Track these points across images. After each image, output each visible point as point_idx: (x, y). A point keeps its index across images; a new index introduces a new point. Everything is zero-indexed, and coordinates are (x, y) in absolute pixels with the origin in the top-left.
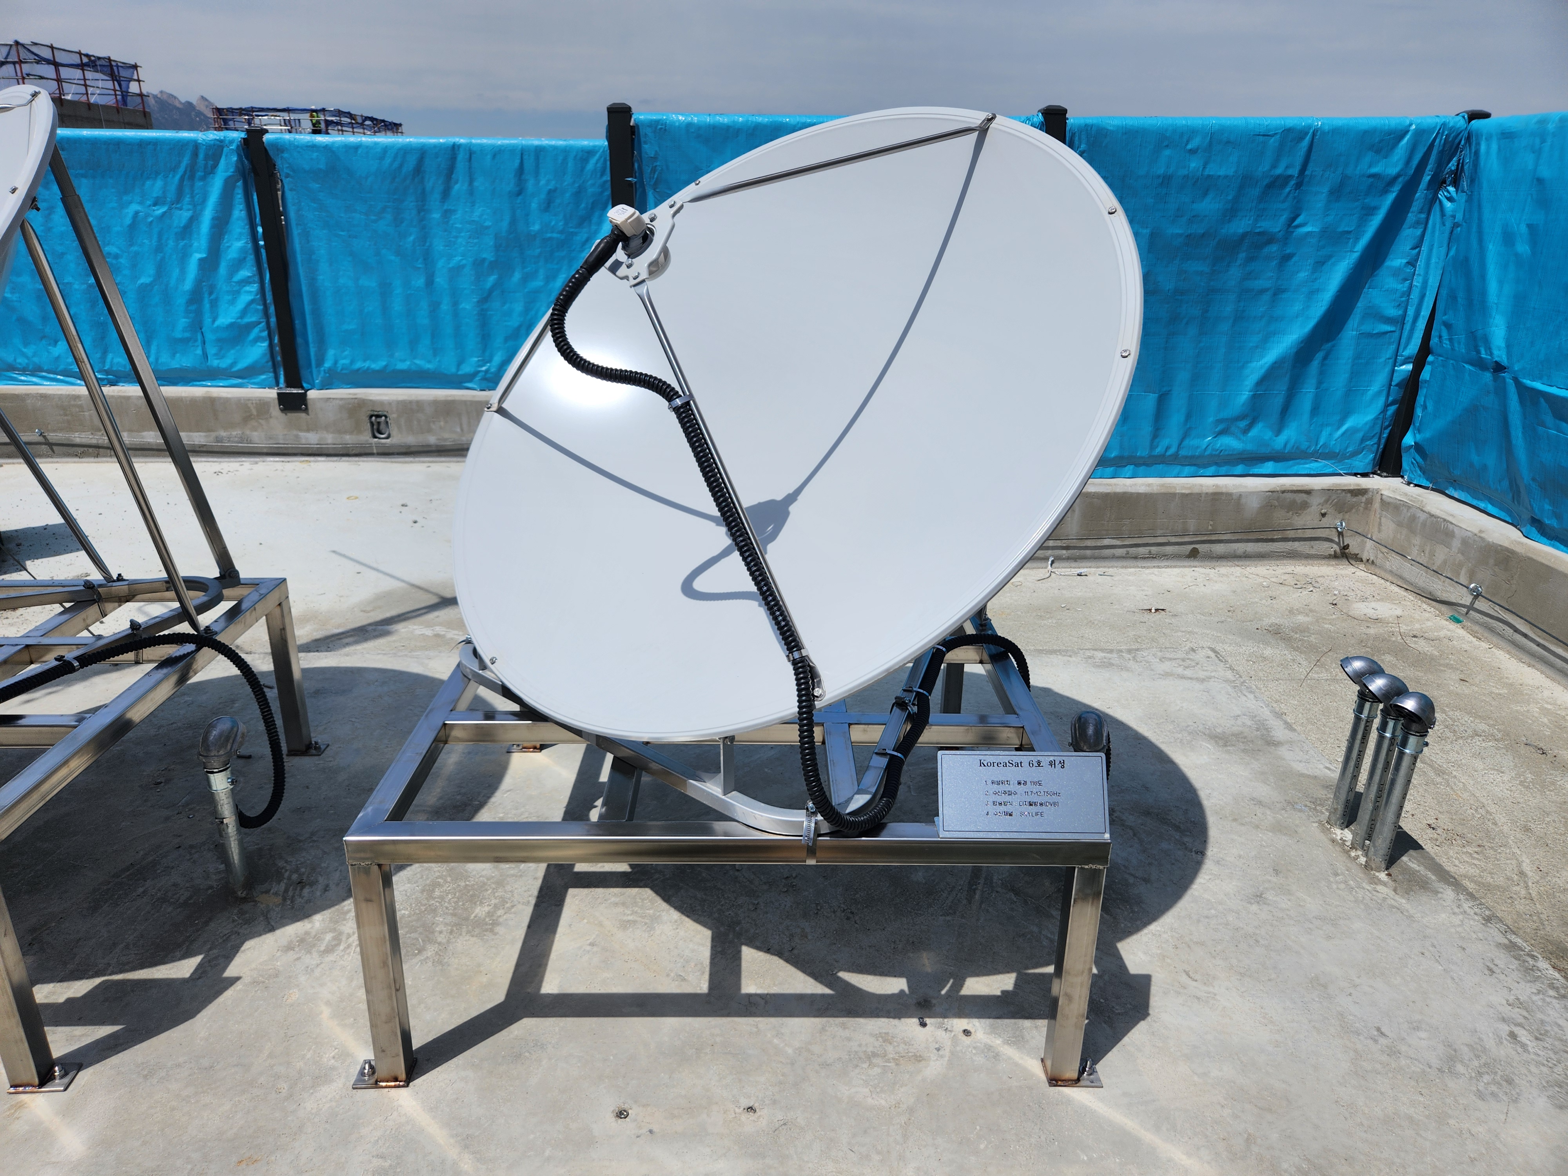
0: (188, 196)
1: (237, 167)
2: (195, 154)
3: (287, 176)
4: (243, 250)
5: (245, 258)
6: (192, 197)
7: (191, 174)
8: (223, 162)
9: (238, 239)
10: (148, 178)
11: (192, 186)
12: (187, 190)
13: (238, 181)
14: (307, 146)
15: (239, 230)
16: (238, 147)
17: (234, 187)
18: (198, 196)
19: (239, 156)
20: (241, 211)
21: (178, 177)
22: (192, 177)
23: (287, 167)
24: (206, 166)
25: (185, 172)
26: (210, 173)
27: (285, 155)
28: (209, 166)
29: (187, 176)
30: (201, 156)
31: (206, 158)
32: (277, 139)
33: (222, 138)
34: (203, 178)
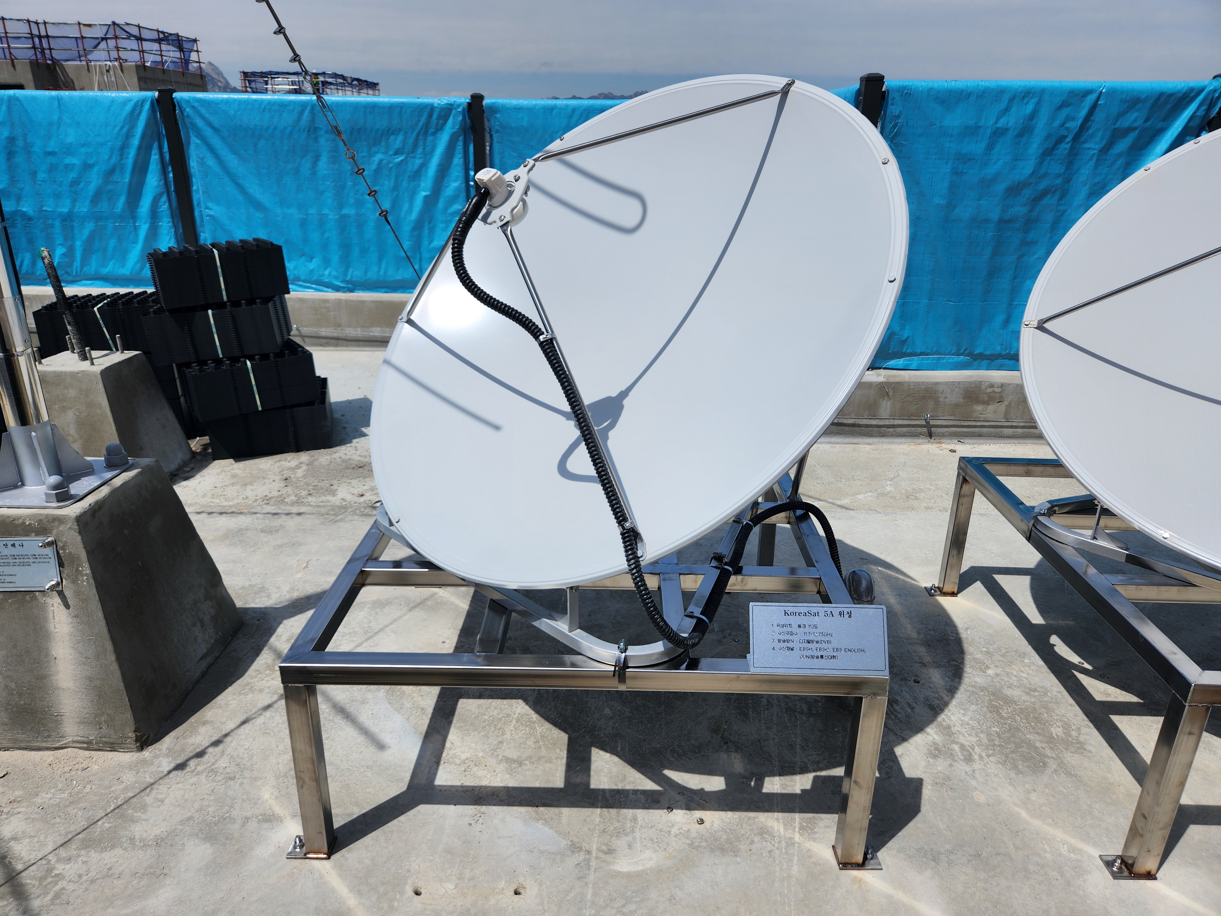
0: (421, 148)
1: (461, 125)
2: (430, 115)
3: (497, 131)
4: (458, 189)
5: (458, 195)
6: (424, 149)
7: (425, 131)
8: (451, 120)
9: (455, 181)
10: (393, 134)
11: (425, 140)
12: (421, 143)
13: (460, 136)
14: (516, 109)
15: (457, 174)
16: (464, 109)
17: (457, 140)
18: (428, 148)
19: (464, 116)
20: (460, 159)
21: (415, 133)
22: (426, 133)
23: (498, 125)
24: (437, 124)
25: (421, 129)
26: (439, 130)
27: (498, 115)
28: (440, 124)
29: (422, 132)
30: (435, 116)
31: (439, 118)
32: (493, 103)
33: (452, 103)
34: (434, 134)
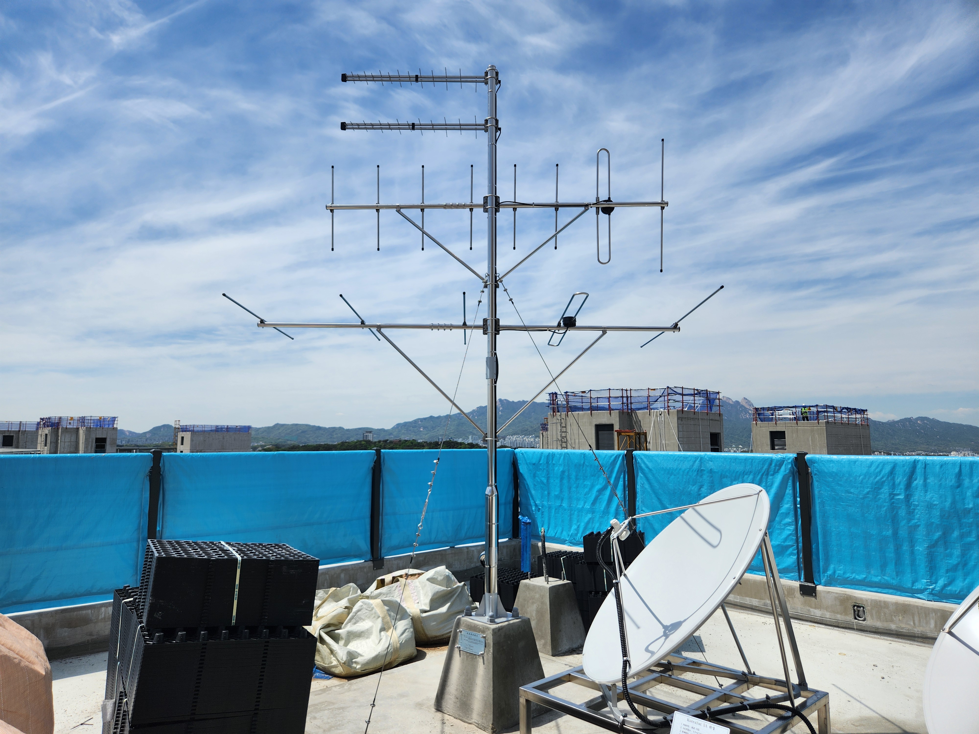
0: (764, 483)
1: (790, 470)
2: (770, 464)
3: (816, 474)
4: (789, 509)
5: (789, 513)
6: (766, 483)
7: (767, 473)
8: (783, 468)
9: (787, 503)
10: (746, 474)
11: (767, 478)
12: (764, 480)
13: (790, 476)
14: (828, 461)
15: (787, 499)
16: (792, 461)
17: (788, 479)
18: (769, 483)
19: (792, 464)
20: (790, 490)
21: (761, 474)
22: (767, 475)
23: (816, 470)
24: (775, 469)
25: (764, 472)
26: (776, 473)
27: (816, 465)
28: (776, 469)
29: (765, 474)
30: (773, 465)
31: (776, 466)
32: (812, 457)
33: (785, 457)
34: (773, 475)
